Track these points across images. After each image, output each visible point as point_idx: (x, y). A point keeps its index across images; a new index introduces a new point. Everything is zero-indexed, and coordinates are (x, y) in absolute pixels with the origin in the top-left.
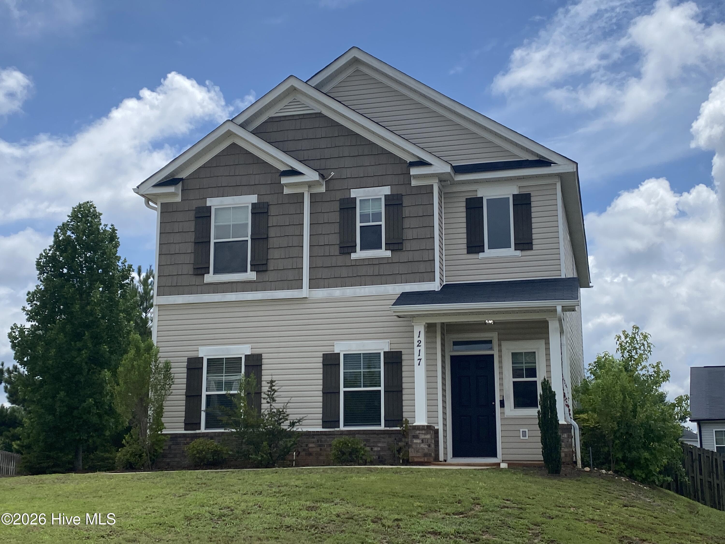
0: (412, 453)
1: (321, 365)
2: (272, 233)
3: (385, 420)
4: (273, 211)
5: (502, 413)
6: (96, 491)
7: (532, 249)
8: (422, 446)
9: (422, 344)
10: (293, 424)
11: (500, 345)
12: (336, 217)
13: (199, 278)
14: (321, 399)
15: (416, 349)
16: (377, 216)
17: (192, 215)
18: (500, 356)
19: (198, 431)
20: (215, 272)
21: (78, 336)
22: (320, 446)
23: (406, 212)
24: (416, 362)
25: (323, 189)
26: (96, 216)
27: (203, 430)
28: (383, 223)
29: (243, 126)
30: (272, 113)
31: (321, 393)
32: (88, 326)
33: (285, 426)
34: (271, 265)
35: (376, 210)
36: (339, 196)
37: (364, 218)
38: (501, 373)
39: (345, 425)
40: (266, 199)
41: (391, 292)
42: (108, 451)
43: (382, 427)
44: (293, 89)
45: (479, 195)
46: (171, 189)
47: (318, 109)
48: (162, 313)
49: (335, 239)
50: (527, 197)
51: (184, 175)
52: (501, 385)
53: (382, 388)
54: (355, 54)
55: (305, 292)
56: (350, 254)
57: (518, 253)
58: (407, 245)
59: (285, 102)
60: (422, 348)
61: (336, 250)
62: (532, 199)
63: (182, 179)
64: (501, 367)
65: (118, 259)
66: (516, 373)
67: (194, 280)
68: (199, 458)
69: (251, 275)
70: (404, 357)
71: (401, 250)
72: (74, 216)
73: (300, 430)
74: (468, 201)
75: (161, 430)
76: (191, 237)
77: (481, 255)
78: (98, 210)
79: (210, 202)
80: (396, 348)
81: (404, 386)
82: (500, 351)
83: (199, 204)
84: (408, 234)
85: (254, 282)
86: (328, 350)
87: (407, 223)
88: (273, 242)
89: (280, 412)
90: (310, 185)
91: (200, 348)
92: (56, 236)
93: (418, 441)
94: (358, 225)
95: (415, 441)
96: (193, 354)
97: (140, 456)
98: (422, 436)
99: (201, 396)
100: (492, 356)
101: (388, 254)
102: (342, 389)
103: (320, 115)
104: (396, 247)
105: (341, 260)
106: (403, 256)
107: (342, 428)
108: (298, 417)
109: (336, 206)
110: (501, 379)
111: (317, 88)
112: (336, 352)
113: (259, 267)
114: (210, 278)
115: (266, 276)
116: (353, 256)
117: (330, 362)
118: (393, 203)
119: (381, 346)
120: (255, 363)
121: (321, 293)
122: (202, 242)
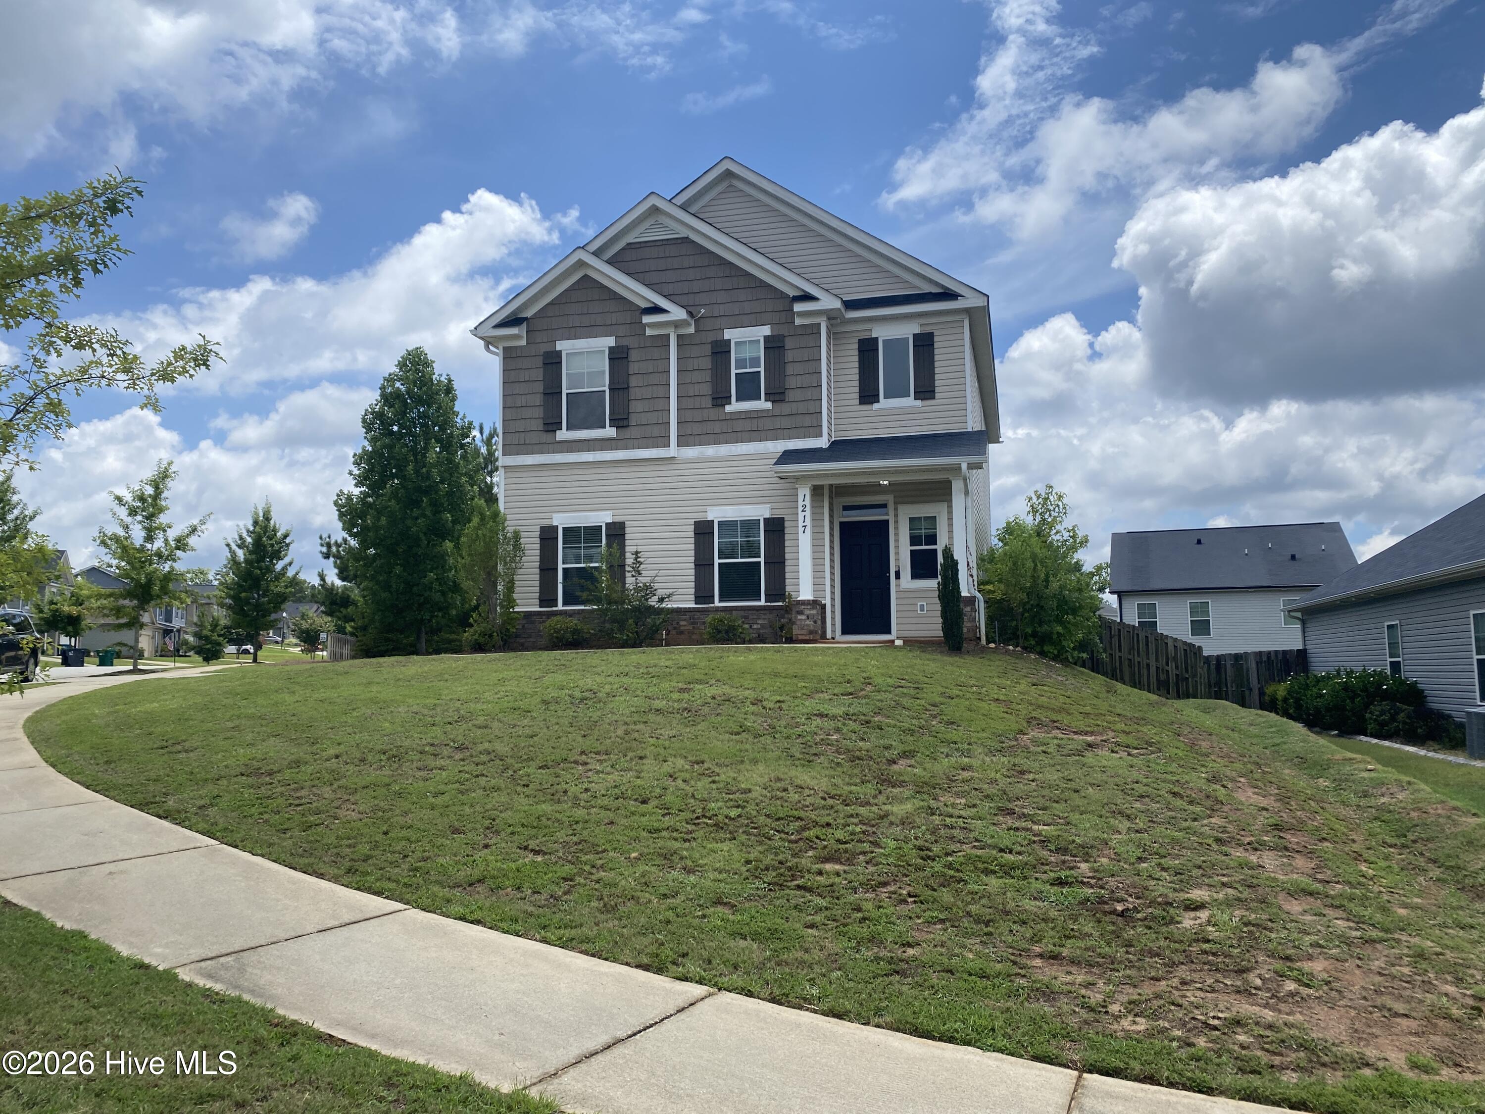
0: (796, 631)
1: (692, 534)
2: (633, 381)
3: (766, 595)
4: (634, 355)
5: (898, 585)
6: (441, 674)
7: (934, 398)
8: (808, 622)
9: (808, 509)
10: (661, 600)
11: (896, 509)
12: (707, 363)
13: (550, 435)
14: (693, 572)
15: (801, 515)
16: (755, 362)
17: (539, 362)
18: (896, 522)
19: (554, 609)
20: (568, 429)
21: (417, 503)
22: (692, 623)
23: (790, 356)
24: (801, 529)
25: (692, 330)
26: (427, 364)
27: (560, 607)
28: (762, 369)
29: (597, 254)
30: (630, 238)
31: (692, 566)
32: (426, 492)
33: (653, 602)
34: (633, 420)
35: (754, 355)
36: (711, 337)
37: (740, 363)
38: (897, 541)
39: (720, 601)
40: (625, 342)
41: (772, 450)
42: (454, 633)
43: (762, 603)
44: (655, 210)
45: (874, 336)
46: (514, 331)
47: (684, 232)
48: (509, 475)
49: (707, 389)
50: (931, 335)
51: (529, 314)
52: (897, 553)
53: (762, 560)
54: (727, 165)
55: (673, 450)
56: (724, 406)
57: (919, 403)
58: (791, 395)
59: (647, 224)
60: (808, 513)
61: (707, 402)
62: (936, 339)
63: (526, 319)
64: (896, 534)
65: (457, 414)
66: (914, 540)
67: (545, 437)
68: (557, 638)
69: (610, 432)
70: (787, 524)
71: (782, 401)
72: (402, 365)
73: (669, 606)
74: (862, 342)
75: (513, 607)
76: (539, 387)
77: (876, 406)
78: (429, 357)
79: (561, 345)
80: (778, 514)
81: (787, 556)
82: (896, 516)
83: (547, 348)
84: (791, 382)
85: (613, 439)
86: (700, 517)
87: (790, 369)
88: (634, 393)
89: (647, 587)
90: (677, 324)
91: (555, 515)
92: (383, 388)
93: (803, 617)
94: (734, 371)
95: (799, 617)
96: (546, 523)
97: (491, 636)
98: (807, 612)
99: (557, 569)
100: (887, 522)
101: (769, 405)
102: (717, 561)
103: (686, 240)
104: (777, 397)
105: (713, 413)
106: (785, 408)
107: (717, 603)
108: (668, 592)
109: (708, 349)
110: (897, 547)
111: (684, 207)
112: (709, 519)
113: (619, 422)
114: (563, 434)
115: (627, 433)
116: (728, 408)
117: (703, 530)
118: (773, 345)
119: (760, 512)
120: (617, 532)
121: (691, 452)
122: (552, 392)
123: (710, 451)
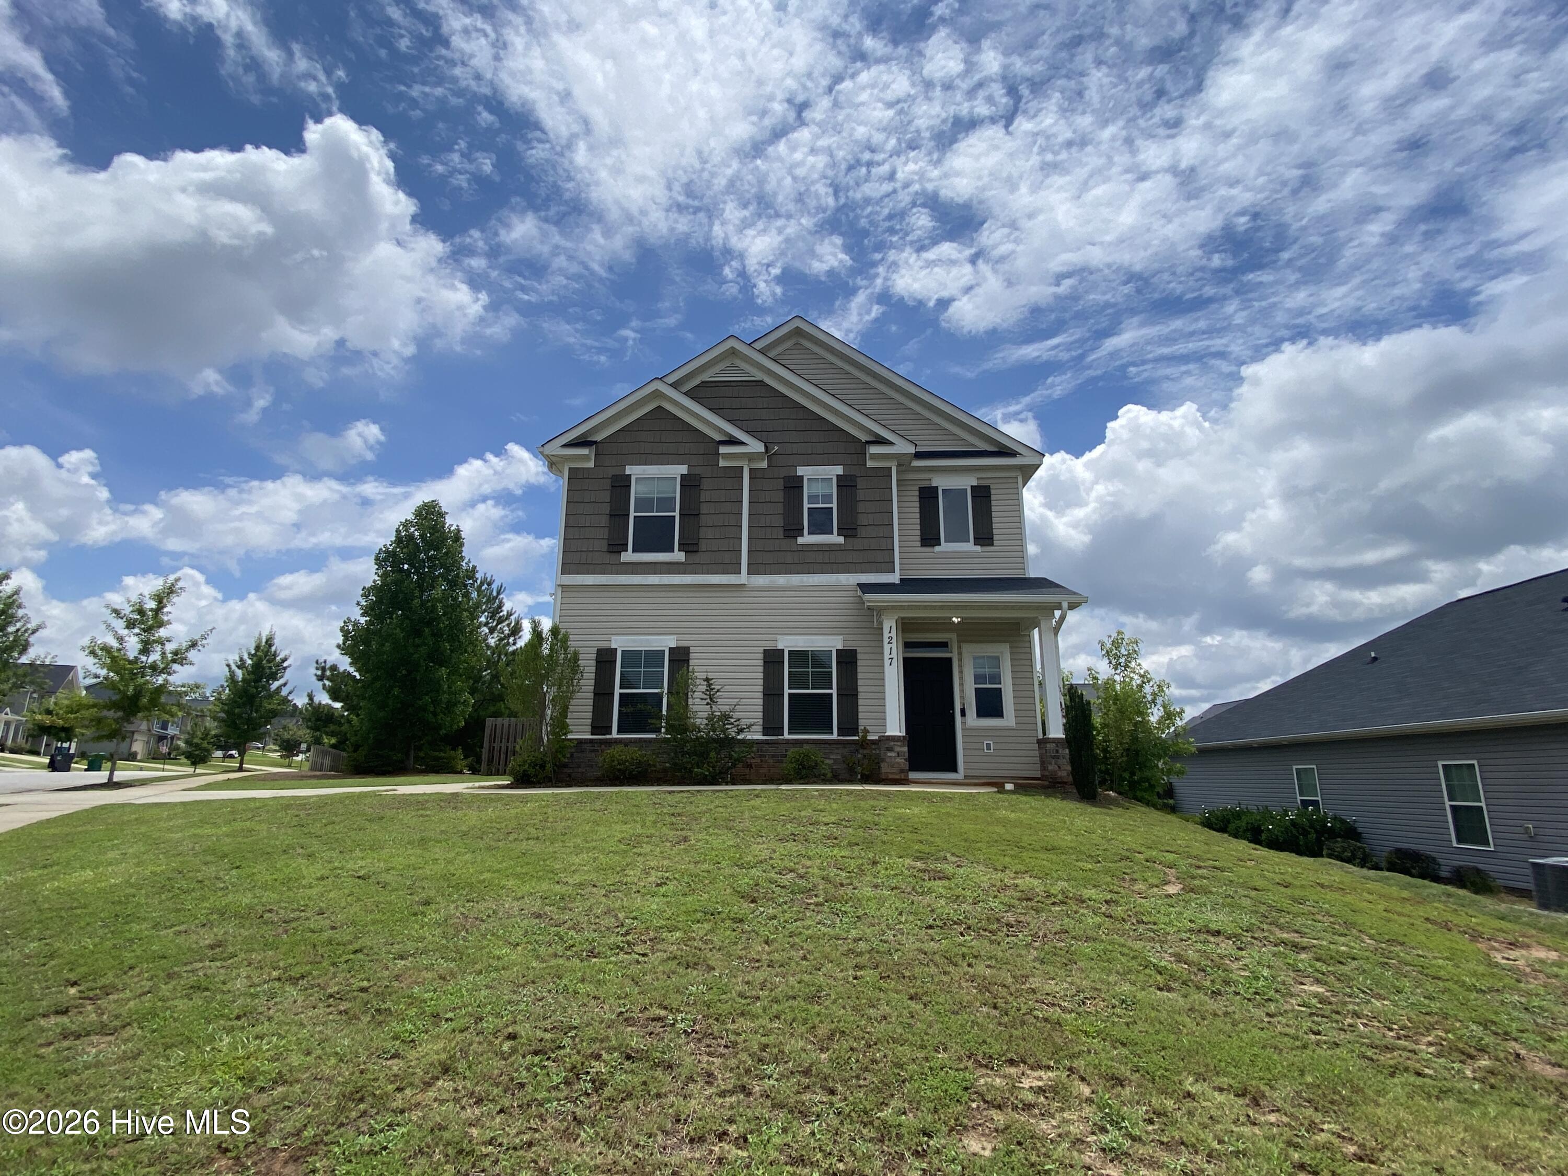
0: (885, 768)
1: (761, 663)
2: (704, 509)
3: (838, 729)
4: (705, 484)
5: (964, 723)
7: (992, 545)
8: (898, 760)
9: (894, 640)
10: (741, 731)
11: (959, 648)
12: (779, 496)
13: (614, 556)
14: (761, 702)
15: (887, 648)
16: (827, 498)
17: (607, 484)
18: (960, 660)
19: (608, 737)
20: (634, 551)
22: (760, 756)
23: (861, 495)
24: (887, 662)
25: (764, 464)
27: (614, 735)
28: (834, 506)
29: (675, 385)
30: (706, 377)
31: (761, 695)
33: (732, 732)
34: (703, 546)
35: (827, 491)
36: (784, 472)
37: (812, 498)
38: (961, 678)
39: (790, 733)
40: (697, 471)
41: (844, 583)
43: (835, 736)
44: (733, 352)
45: (934, 485)
46: (584, 451)
47: (759, 376)
48: (565, 595)
49: (779, 521)
50: (987, 489)
51: (599, 437)
52: (962, 691)
53: (834, 691)
54: (798, 323)
55: (743, 578)
56: (796, 537)
57: (978, 548)
58: (862, 532)
59: (721, 366)
60: (894, 646)
61: (780, 533)
62: (993, 492)
63: (595, 442)
64: (961, 672)
66: (978, 678)
67: (608, 558)
68: (619, 770)
69: (678, 556)
70: (859, 656)
71: (855, 536)
73: (749, 737)
74: (922, 490)
75: (565, 734)
76: (606, 509)
77: (937, 549)
79: (629, 470)
80: (851, 645)
81: (860, 689)
82: (960, 654)
83: (616, 471)
84: (863, 519)
85: (682, 563)
86: (770, 645)
87: (861, 507)
88: (704, 520)
89: (725, 717)
90: (751, 457)
91: (613, 638)
93: (893, 754)
94: (806, 506)
95: (889, 754)
96: (604, 645)
97: (543, 766)
98: (898, 749)
99: (613, 694)
100: (949, 660)
101: (841, 540)
102: (787, 691)
103: (761, 383)
104: (850, 533)
105: (785, 544)
106: (857, 543)
107: (787, 736)
108: (748, 722)
109: (780, 484)
110: (962, 685)
111: (762, 352)
112: (780, 647)
113: (689, 546)
114: (628, 556)
115: (697, 558)
116: (800, 540)
117: (772, 659)
118: (846, 484)
119: (832, 643)
120: (680, 657)
121: (761, 580)
122: (619, 514)
123: (781, 580)
